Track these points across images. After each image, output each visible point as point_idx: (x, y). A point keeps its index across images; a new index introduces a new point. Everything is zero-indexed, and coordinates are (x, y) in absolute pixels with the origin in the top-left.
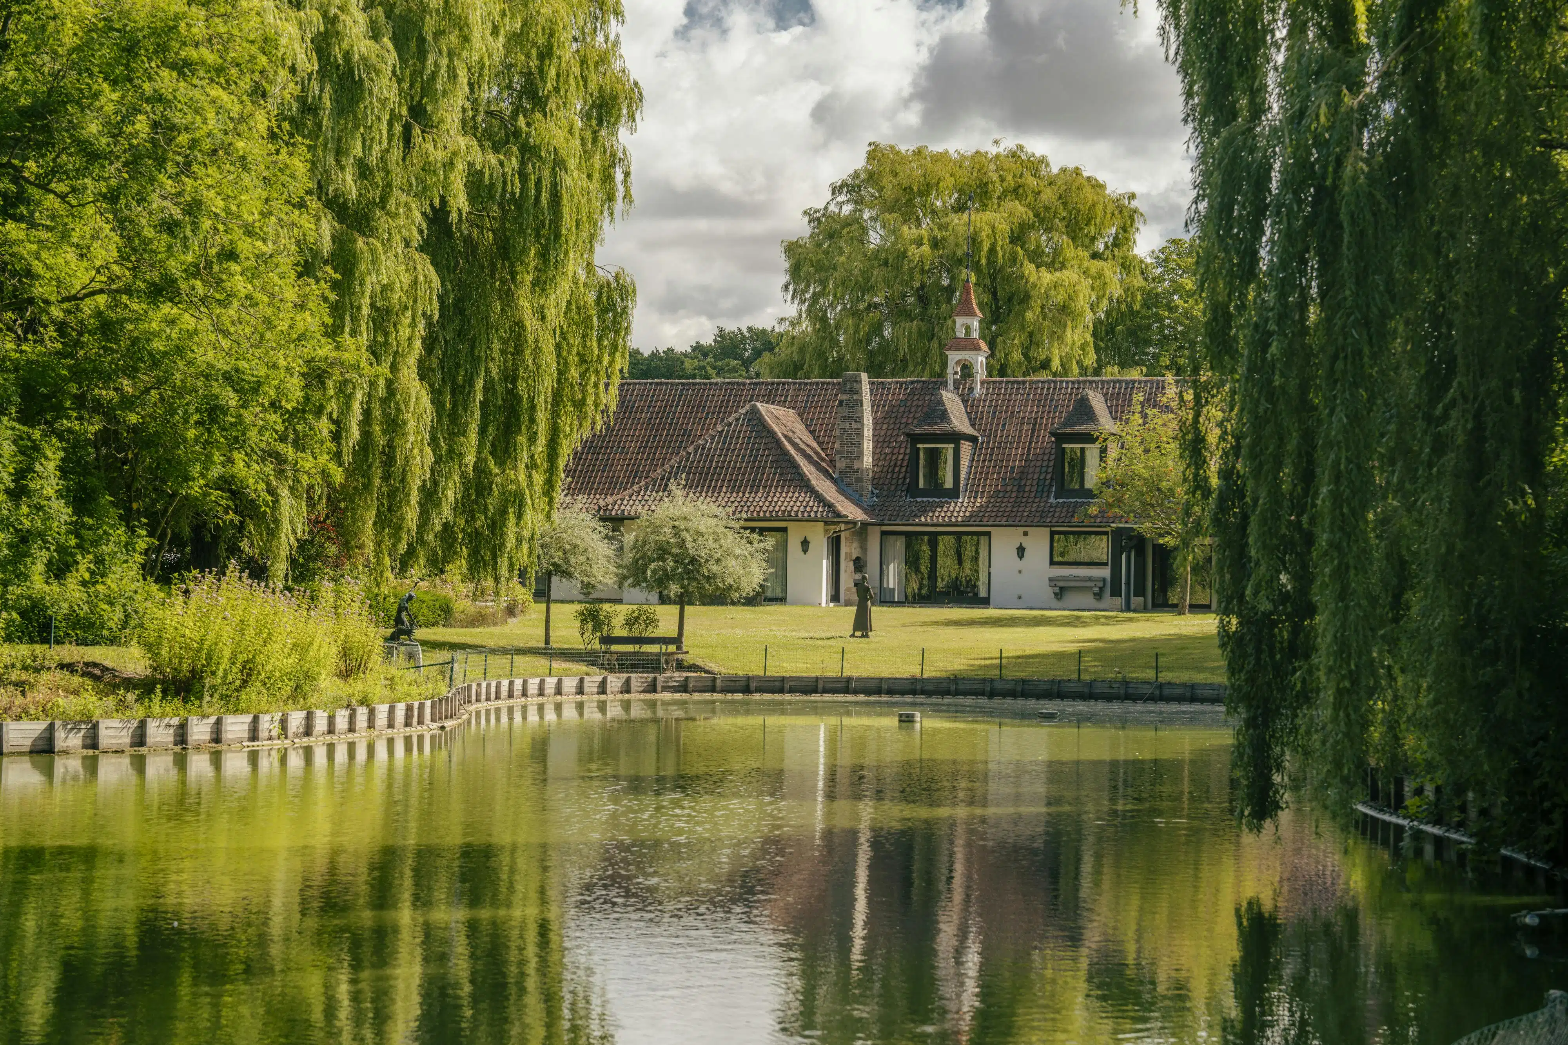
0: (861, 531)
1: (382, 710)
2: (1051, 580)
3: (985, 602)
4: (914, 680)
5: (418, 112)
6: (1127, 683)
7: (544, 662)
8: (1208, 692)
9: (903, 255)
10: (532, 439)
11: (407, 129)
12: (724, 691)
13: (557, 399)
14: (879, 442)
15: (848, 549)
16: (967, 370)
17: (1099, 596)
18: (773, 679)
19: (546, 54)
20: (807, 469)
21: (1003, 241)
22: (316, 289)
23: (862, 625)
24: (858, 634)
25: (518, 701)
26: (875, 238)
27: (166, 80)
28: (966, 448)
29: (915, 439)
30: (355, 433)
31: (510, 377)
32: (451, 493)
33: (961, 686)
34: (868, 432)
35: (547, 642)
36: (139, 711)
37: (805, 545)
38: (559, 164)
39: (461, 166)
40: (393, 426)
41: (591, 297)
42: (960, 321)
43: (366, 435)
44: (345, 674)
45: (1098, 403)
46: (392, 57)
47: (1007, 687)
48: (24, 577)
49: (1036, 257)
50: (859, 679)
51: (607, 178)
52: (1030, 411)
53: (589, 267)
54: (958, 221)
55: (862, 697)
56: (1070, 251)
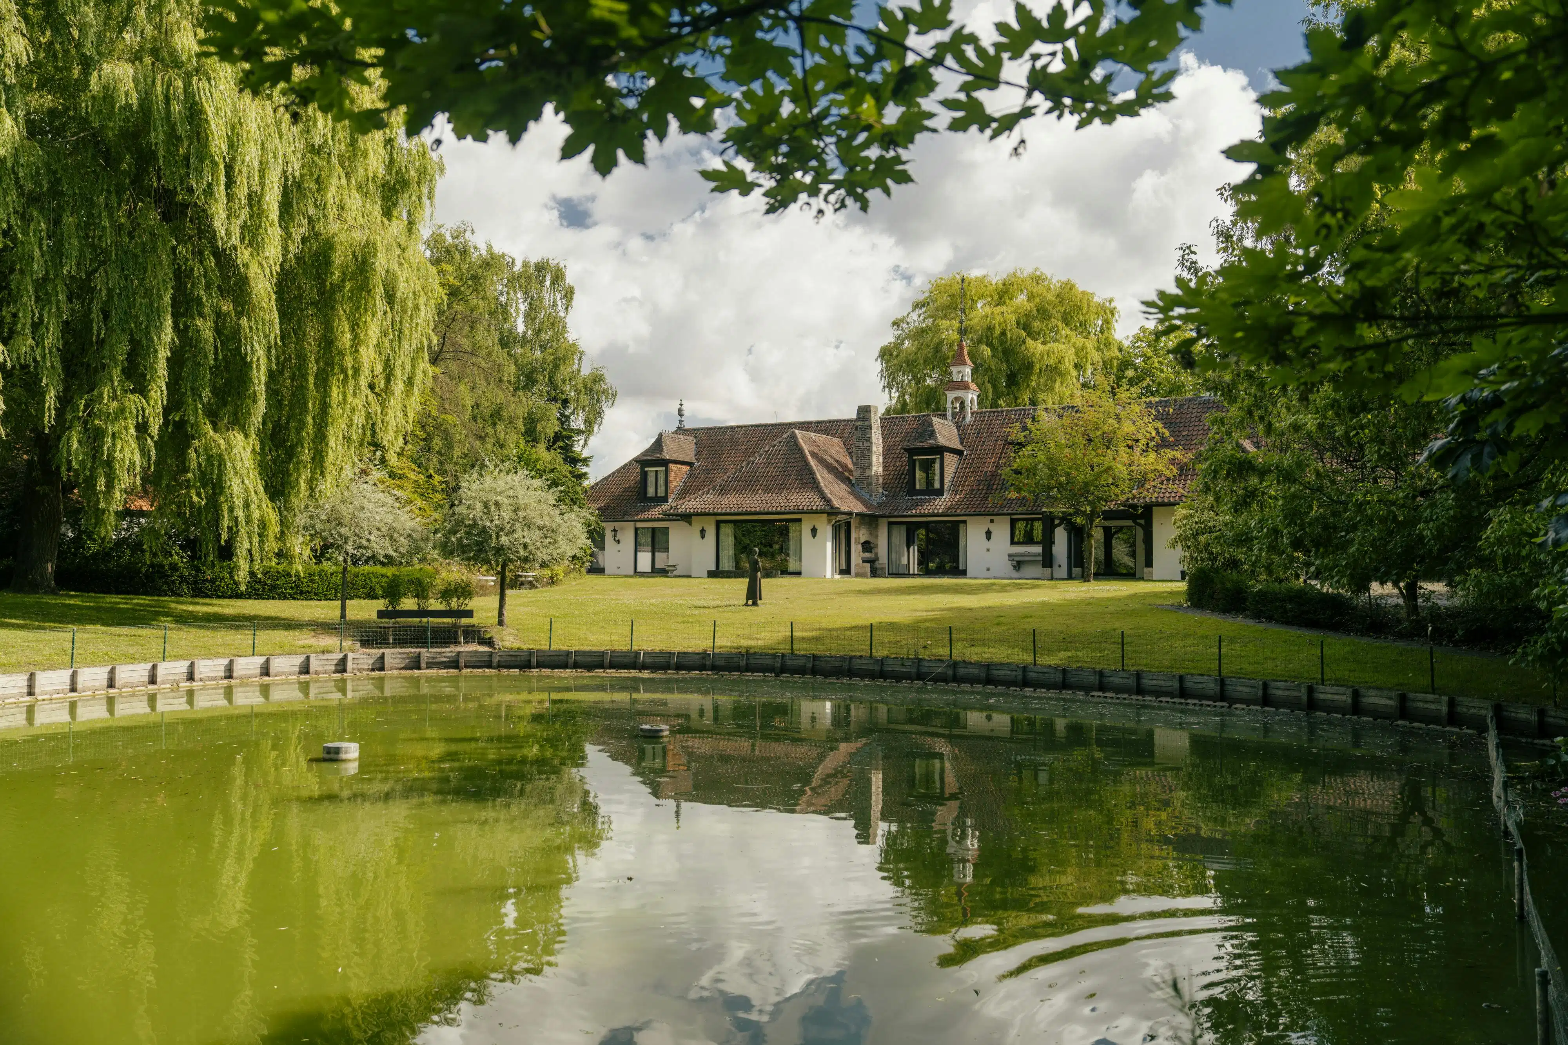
0: (871, 522)
2: (1010, 555)
3: (962, 573)
4: (704, 655)
6: (920, 660)
8: (1003, 673)
12: (499, 666)
15: (857, 535)
16: (962, 405)
18: (559, 654)
20: (822, 475)
23: (753, 594)
24: (750, 602)
28: (952, 458)
29: (912, 452)
33: (752, 662)
34: (877, 448)
35: (343, 616)
37: (814, 532)
42: (956, 369)
47: (796, 663)
50: (647, 653)
55: (646, 674)
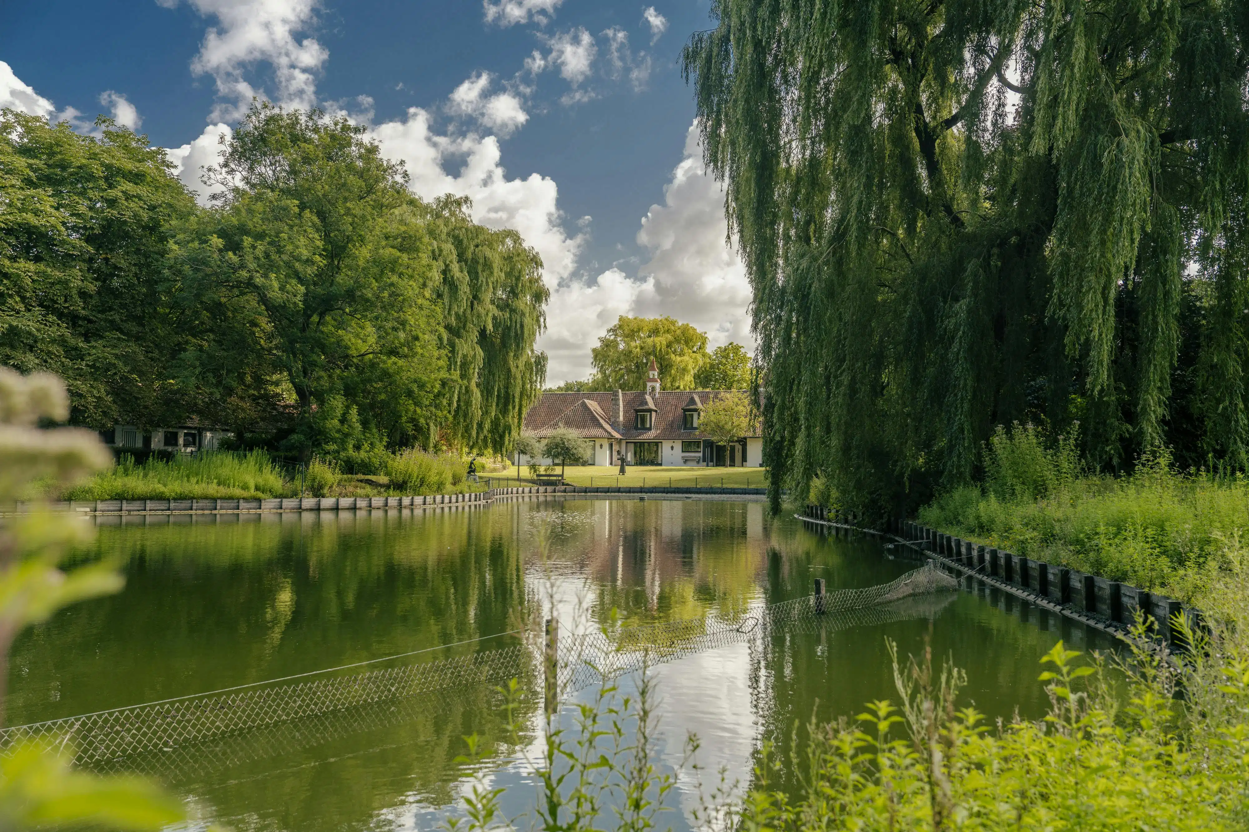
0: (619, 441)
1: (467, 496)
2: (683, 457)
3: (661, 465)
4: (641, 488)
5: (475, 297)
6: (712, 488)
7: (518, 483)
9: (631, 352)
10: (514, 408)
11: (472, 303)
12: (579, 492)
13: (522, 394)
14: (625, 412)
15: (615, 447)
16: (653, 389)
17: (698, 462)
18: (594, 489)
19: (518, 279)
20: (601, 421)
21: (664, 347)
22: (444, 352)
23: (622, 471)
24: (621, 474)
25: (510, 496)
26: (622, 346)
27: (395, 278)
28: (654, 414)
29: (637, 411)
30: (455, 404)
31: (507, 387)
32: (487, 426)
34: (621, 409)
35: (518, 476)
36: (386, 494)
37: (601, 446)
38: (523, 314)
39: (490, 315)
40: (468, 403)
41: (533, 360)
42: (651, 373)
43: (459, 406)
44: (454, 484)
45: (697, 399)
46: (467, 278)
48: (345, 449)
49: (674, 352)
50: (623, 488)
51: (538, 321)
52: (674, 402)
53: (532, 351)
54: (650, 341)
55: (624, 494)
56: (686, 350)
